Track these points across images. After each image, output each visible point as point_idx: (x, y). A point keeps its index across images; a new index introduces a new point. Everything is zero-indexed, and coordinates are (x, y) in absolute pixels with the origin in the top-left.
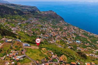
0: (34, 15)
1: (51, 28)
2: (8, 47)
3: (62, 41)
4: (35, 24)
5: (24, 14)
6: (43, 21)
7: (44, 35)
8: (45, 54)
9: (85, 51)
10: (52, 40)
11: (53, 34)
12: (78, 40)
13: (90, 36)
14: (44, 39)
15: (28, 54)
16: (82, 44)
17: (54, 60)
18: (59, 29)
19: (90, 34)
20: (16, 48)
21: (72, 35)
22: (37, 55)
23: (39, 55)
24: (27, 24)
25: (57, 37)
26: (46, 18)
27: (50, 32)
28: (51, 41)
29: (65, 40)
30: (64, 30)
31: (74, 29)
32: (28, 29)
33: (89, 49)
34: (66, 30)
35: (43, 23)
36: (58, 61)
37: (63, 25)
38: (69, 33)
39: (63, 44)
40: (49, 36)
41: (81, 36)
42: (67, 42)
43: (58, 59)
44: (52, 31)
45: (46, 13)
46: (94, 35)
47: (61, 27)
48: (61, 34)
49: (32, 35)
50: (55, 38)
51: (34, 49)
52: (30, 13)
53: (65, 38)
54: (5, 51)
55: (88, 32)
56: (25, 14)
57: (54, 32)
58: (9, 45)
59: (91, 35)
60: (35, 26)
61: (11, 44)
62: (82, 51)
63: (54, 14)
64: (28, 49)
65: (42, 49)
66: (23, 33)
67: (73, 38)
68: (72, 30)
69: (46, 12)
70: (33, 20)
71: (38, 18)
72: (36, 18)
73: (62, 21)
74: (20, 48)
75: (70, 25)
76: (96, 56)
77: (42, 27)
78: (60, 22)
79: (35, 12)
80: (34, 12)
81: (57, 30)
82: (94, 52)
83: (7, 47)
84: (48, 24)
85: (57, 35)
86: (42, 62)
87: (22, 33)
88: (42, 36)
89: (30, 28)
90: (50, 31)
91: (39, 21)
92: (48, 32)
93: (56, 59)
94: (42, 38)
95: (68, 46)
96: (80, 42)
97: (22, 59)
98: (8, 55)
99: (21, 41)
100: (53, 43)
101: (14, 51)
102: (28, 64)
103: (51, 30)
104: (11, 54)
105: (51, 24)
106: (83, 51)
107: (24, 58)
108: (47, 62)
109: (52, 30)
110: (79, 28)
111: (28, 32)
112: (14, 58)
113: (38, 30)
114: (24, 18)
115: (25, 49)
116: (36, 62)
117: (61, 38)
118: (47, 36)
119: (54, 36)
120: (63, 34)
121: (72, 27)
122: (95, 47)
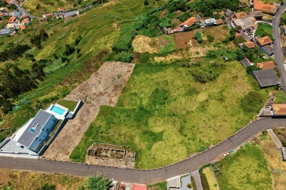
8: (197, 51)
15: (159, 145)
22: (194, 91)
43: (261, 19)
115: (91, 160)
116: (274, 117)
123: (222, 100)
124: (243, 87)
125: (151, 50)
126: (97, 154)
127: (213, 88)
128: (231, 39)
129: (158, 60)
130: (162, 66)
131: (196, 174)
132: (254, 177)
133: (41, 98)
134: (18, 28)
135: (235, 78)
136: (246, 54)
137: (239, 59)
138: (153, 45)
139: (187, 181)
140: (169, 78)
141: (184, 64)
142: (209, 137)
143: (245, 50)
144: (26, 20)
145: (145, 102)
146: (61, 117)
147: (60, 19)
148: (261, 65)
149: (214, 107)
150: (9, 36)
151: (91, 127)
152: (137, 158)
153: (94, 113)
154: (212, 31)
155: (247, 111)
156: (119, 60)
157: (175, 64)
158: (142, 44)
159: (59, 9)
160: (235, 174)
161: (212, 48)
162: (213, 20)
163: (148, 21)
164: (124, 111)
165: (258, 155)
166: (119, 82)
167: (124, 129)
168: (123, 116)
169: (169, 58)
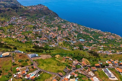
0: (19, 12)
1: (46, 28)
2: (8, 64)
3: (64, 42)
4: (24, 25)
5: (2, 11)
6: (32, 19)
7: (41, 38)
8: (63, 62)
9: (92, 49)
10: (54, 43)
11: (52, 35)
12: (81, 39)
13: (91, 32)
14: (44, 44)
15: (42, 66)
16: (86, 42)
17: (77, 66)
18: (57, 28)
19: (90, 30)
20: (21, 63)
21: (73, 33)
22: (55, 65)
23: (56, 65)
24: (12, 26)
25: (58, 39)
26: (36, 14)
27: (48, 34)
28: (52, 45)
29: (68, 40)
30: (63, 28)
31: (73, 26)
32: (16, 34)
33: (95, 46)
34: (66, 29)
35: (34, 23)
36: (82, 67)
37: (59, 22)
38: (70, 32)
39: (67, 45)
40: (47, 39)
41: (82, 34)
42: (71, 43)
43: (81, 65)
44: (50, 32)
45: (35, 9)
46: (95, 30)
47: (59, 26)
48: (61, 34)
49: (25, 40)
50: (56, 40)
51: (47, 59)
52: (11, 9)
53: (67, 38)
54: (7, 70)
55: (88, 28)
56: (4, 11)
57: (52, 33)
58: (9, 60)
59: (92, 30)
60: (24, 28)
61: (10, 58)
62: (89, 50)
63: (45, 9)
64: (38, 60)
65: (56, 56)
66: (12, 40)
67: (75, 36)
68: (72, 28)
69: (34, 7)
70: (18, 20)
71: (25, 17)
72: (21, 16)
73: (56, 18)
74: (27, 61)
75: (67, 21)
76: (104, 52)
77: (35, 28)
78: (55, 19)
79: (19, 8)
80: (17, 8)
81: (55, 30)
82: (101, 49)
83: (6, 64)
84: (41, 22)
85: (57, 36)
86: (66, 73)
87: (10, 41)
88: (39, 40)
89: (18, 31)
90: (48, 32)
91: (28, 20)
92: (45, 34)
93: (79, 64)
94: (40, 43)
95: (73, 47)
96: (84, 40)
97: (39, 75)
98: (15, 76)
99: (23, 52)
100: (56, 46)
101: (20, 68)
102: (50, 80)
103: (48, 30)
104: (19, 73)
105: (44, 22)
106: (91, 49)
107: (41, 74)
108: (71, 71)
109: (50, 30)
110: (78, 25)
111: (17, 37)
112: (26, 77)
113: (31, 33)
114: (4, 17)
115: (34, 62)
116: (59, 75)
117: (63, 38)
118: (45, 39)
119: (54, 37)
120: (63, 34)
121: (70, 24)
122: (99, 43)
123: (56, 68)
126: (35, 62)
128: (70, 63)
129: (56, 59)
132: (47, 77)
135: (62, 68)
137: (67, 66)
138: (59, 57)
140: (54, 62)
141: (59, 62)
142: (49, 70)
143: (69, 66)
145: (47, 62)
147: (62, 49)
148: (68, 69)
149: (54, 69)
150: (50, 47)
152: (38, 65)
153: (40, 58)
155: (57, 72)
156: (51, 55)
157: (57, 61)
160: (45, 75)
161: (66, 63)
164: (44, 61)
165: (50, 76)
167: (41, 62)
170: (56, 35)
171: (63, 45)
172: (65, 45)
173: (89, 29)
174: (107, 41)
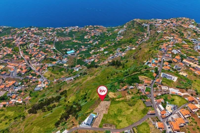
3: (50, 68)
10: (37, 82)
11: (16, 67)
12: (67, 51)
13: (69, 34)
14: (22, 93)
15: (121, 123)
16: (78, 52)
18: (9, 51)
21: (47, 47)
22: (129, 109)
23: (130, 107)
25: (34, 69)
27: (5, 70)
28: (39, 86)
29: (54, 63)
30: (22, 45)
31: (35, 34)
33: (94, 53)
34: (26, 44)
36: (150, 87)
38: (41, 47)
39: (60, 72)
40: (14, 79)
41: (60, 41)
42: (63, 65)
43: (147, 86)
46: (70, 28)
48: (30, 58)
50: (32, 72)
51: (108, 109)
53: (48, 60)
55: (59, 28)
57: (12, 64)
65: (110, 97)
68: (35, 38)
75: (11, 28)
76: (115, 55)
81: (10, 55)
82: (106, 53)
85: (26, 65)
94: (14, 96)
95: (70, 69)
96: (73, 51)
102: (153, 129)
106: (97, 60)
108: (151, 100)
115: (105, 127)
116: (151, 114)
117: (42, 64)
118: (11, 83)
119: (24, 71)
120: (35, 56)
121: (25, 32)
122: (92, 46)
123: (137, 111)
124: (142, 107)
125: (115, 97)
127: (134, 108)
129: (117, 100)
130: (119, 102)
131: (132, 129)
132: (146, 129)
133: (86, 113)
134: (43, 87)
135: (140, 104)
136: (143, 97)
137: (141, 99)
138: (115, 95)
139: (129, 131)
140: (121, 105)
141: (125, 101)
142: (134, 121)
143: (142, 96)
144: (46, 83)
145: (116, 112)
146: (94, 117)
147: (64, 82)
148: (147, 100)
149: (135, 113)
150: (40, 91)
151: (102, 119)
152: (116, 127)
153: (102, 116)
154: (132, 90)
155: (144, 113)
156: (106, 100)
157: (122, 101)
158: (111, 95)
159: (62, 77)
160: (141, 129)
161: (133, 96)
162: (132, 87)
163: (112, 87)
164: (110, 115)
165: (147, 124)
166: (107, 107)
167: (111, 120)
168: (110, 116)
169: (121, 99)
170: (23, 65)
171: (53, 74)
172: (58, 74)
173: (63, 30)
174: (99, 39)
